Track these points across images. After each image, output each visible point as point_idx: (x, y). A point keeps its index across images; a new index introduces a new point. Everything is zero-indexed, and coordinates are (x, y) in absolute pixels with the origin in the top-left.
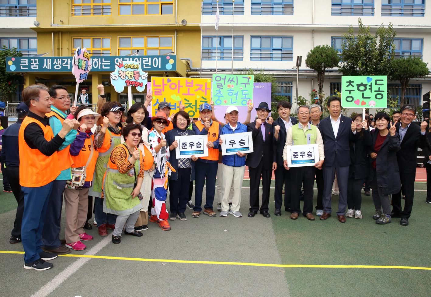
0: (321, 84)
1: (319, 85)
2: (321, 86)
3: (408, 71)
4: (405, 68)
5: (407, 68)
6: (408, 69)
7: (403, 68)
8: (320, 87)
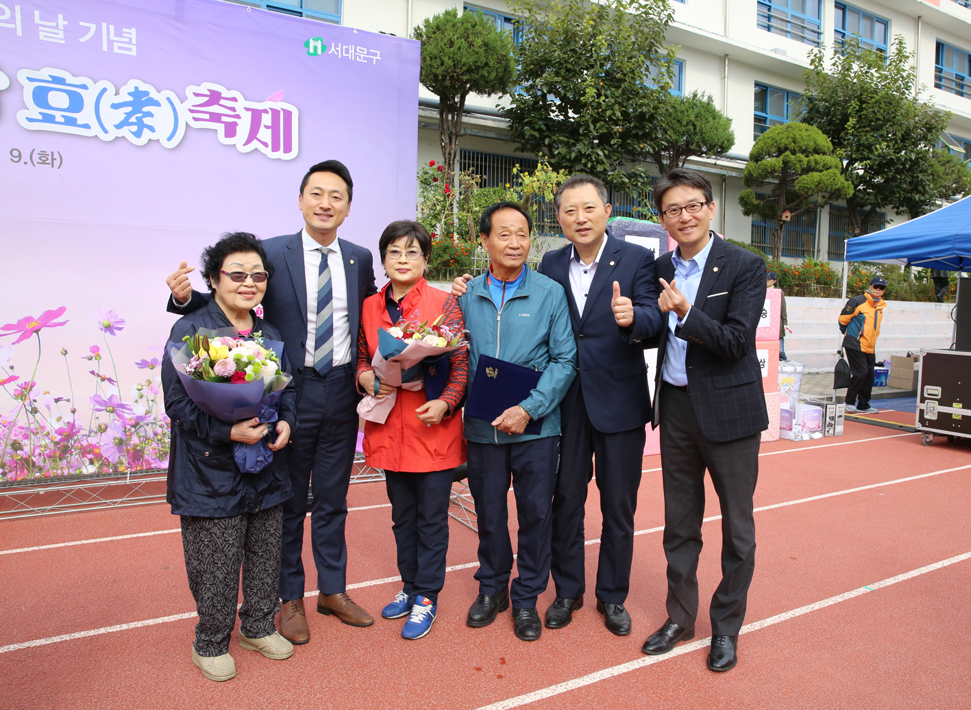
0: (453, 146)
1: (442, 147)
2: (453, 152)
3: (695, 134)
4: (687, 125)
5: (694, 125)
6: (695, 129)
7: (684, 123)
8: (450, 154)
